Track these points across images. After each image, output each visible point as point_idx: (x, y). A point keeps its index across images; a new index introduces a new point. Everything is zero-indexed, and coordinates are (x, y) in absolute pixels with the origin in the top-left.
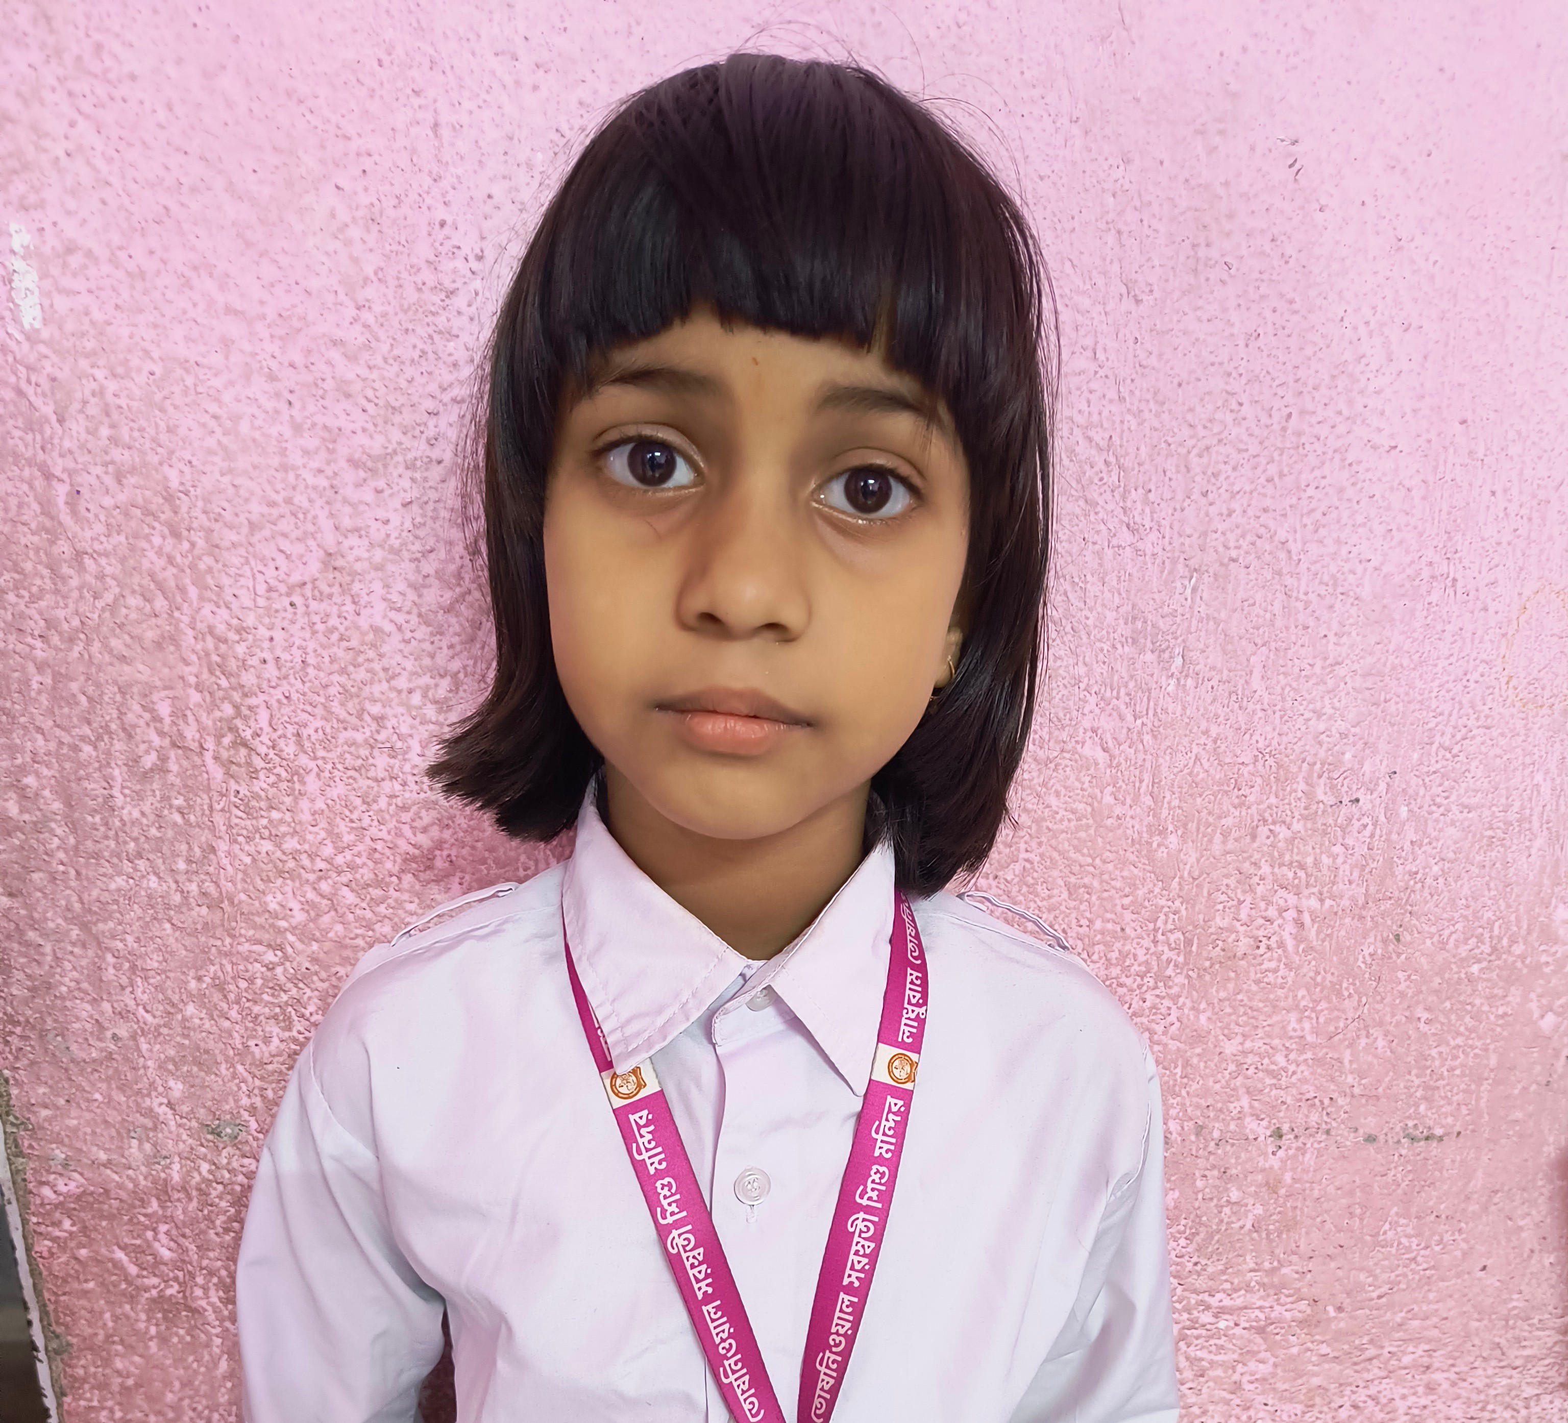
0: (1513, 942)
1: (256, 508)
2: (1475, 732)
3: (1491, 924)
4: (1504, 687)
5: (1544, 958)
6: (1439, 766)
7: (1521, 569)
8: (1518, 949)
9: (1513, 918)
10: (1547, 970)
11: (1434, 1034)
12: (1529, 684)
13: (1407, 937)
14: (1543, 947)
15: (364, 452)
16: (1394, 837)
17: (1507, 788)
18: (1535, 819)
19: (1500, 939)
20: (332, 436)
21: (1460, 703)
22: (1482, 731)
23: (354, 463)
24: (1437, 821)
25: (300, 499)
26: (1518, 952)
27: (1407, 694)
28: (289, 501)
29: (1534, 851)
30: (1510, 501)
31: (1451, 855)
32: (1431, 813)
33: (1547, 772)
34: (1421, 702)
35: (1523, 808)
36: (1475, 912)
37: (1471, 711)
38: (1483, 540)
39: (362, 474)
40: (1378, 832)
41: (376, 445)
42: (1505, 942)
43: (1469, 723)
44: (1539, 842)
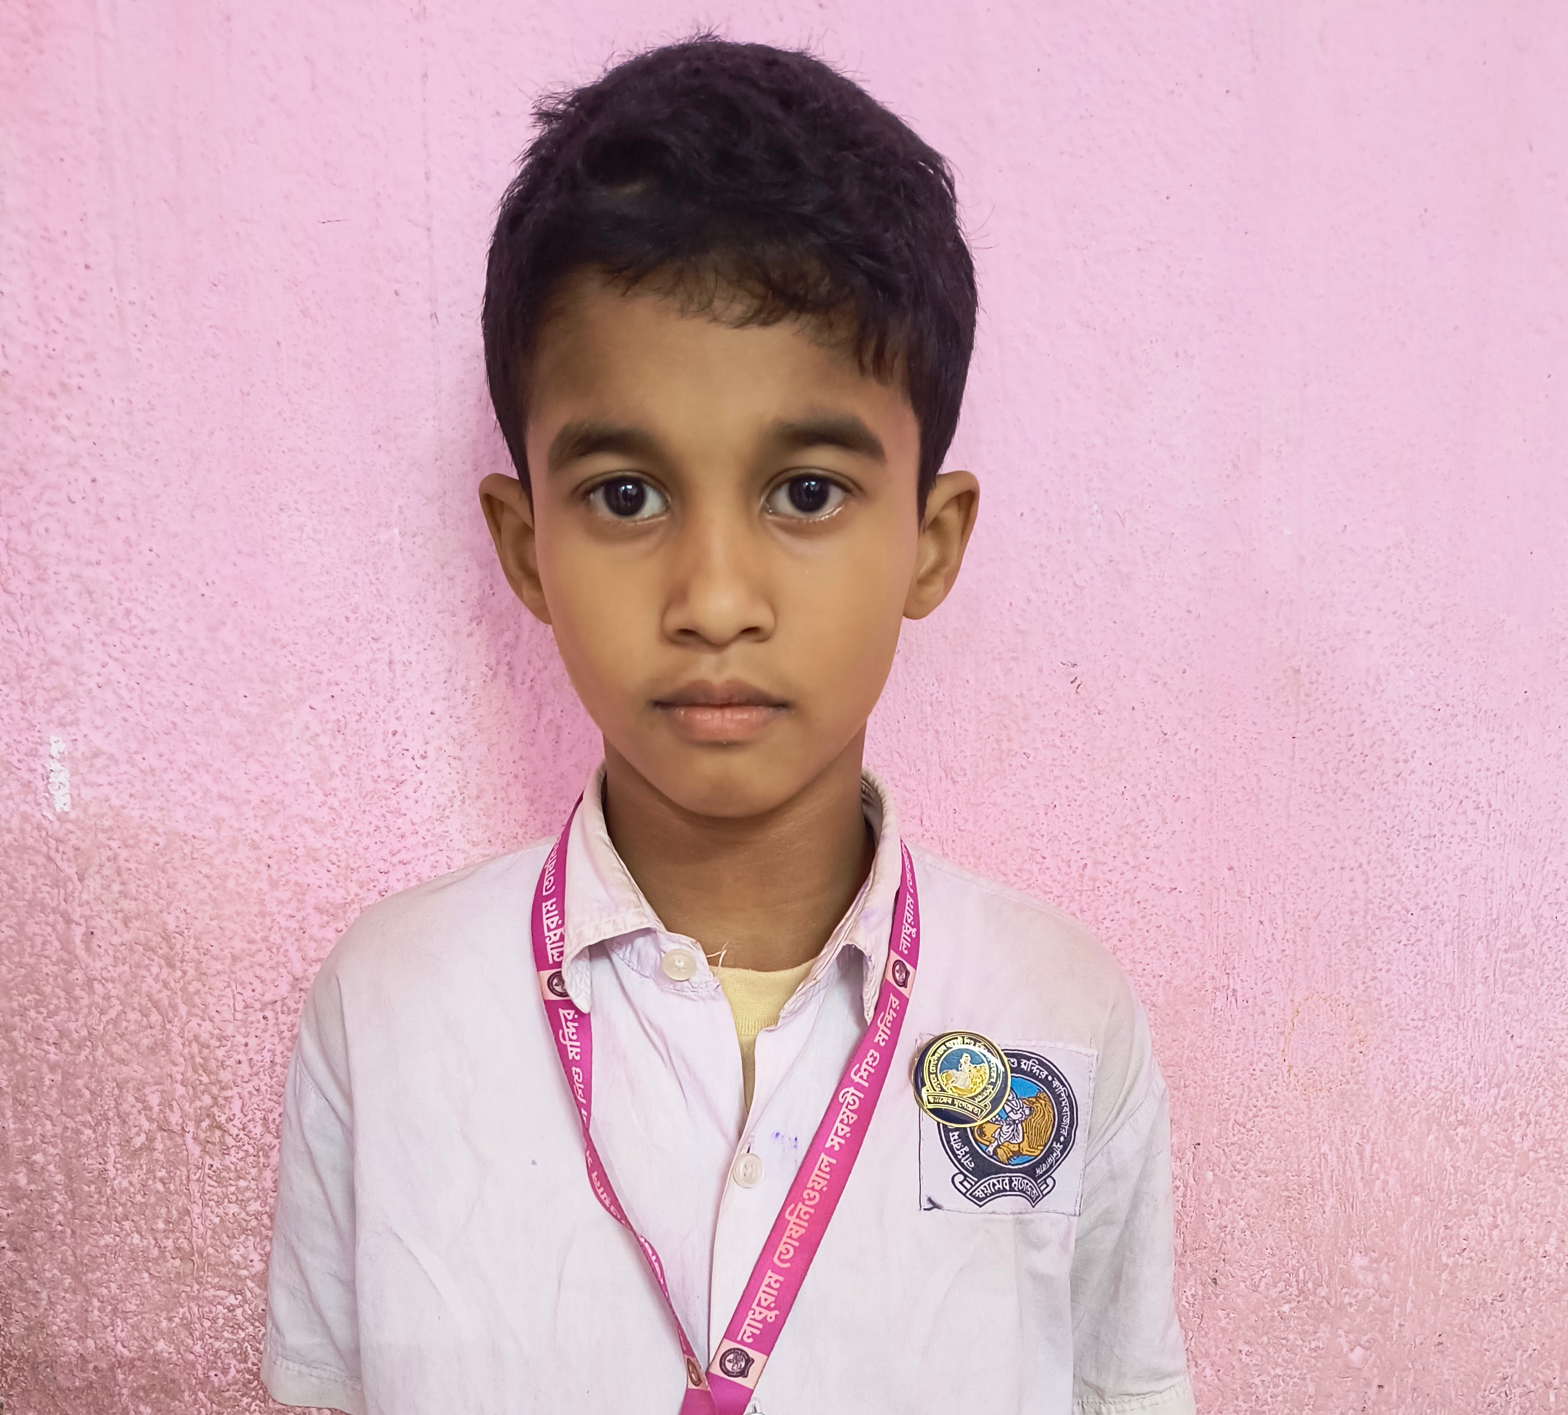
0: (1318, 1285)
1: (239, 945)
2: (1264, 1111)
3: (1296, 1270)
4: (1286, 1075)
5: (1347, 1300)
6: (1236, 1139)
7: (1291, 981)
8: (1323, 1291)
9: (1315, 1265)
10: (1351, 1310)
11: (1255, 1365)
12: (1307, 1072)
13: (1222, 1281)
14: (1345, 1290)
15: (328, 902)
16: (1204, 1197)
17: (1298, 1157)
18: (1325, 1181)
19: (1305, 1283)
20: (301, 890)
21: (1249, 1087)
22: (1270, 1110)
23: (319, 910)
24: (1239, 1183)
25: (275, 938)
26: (1323, 1294)
27: (1202, 1081)
28: (265, 939)
29: (1327, 1209)
30: (1276, 928)
31: (1254, 1212)
32: (1233, 1177)
33: (1332, 1143)
34: (1216, 1087)
35: (1313, 1173)
36: (1281, 1260)
37: (1259, 1094)
38: (1256, 959)
39: (325, 918)
40: (1189, 1192)
41: (338, 896)
42: (1310, 1285)
43: (1258, 1104)
44: (1331, 1201)
